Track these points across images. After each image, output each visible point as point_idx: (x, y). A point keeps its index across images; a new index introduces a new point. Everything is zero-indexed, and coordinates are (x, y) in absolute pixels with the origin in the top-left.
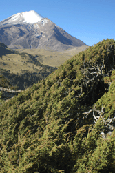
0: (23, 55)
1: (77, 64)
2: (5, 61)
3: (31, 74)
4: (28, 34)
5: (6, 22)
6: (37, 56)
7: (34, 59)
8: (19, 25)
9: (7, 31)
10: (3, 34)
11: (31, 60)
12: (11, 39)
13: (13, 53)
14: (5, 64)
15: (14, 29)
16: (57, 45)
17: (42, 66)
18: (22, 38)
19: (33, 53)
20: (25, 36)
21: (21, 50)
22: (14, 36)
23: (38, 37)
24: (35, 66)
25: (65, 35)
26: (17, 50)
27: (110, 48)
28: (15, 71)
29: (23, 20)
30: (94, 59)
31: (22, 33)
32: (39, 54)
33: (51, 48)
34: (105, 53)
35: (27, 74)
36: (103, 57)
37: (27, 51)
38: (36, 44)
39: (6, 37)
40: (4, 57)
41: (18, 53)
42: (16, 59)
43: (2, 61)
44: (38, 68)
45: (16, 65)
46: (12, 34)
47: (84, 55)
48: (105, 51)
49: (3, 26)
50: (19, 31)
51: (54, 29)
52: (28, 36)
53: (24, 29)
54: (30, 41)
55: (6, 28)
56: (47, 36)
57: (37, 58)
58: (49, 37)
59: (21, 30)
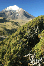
0: (12, 22)
1: (26, 28)
2: (5, 25)
3: (15, 29)
4: (14, 14)
5: (5, 10)
6: (17, 22)
7: (16, 24)
8: (10, 11)
9: (6, 13)
10: (4, 14)
11: (15, 24)
12: (7, 16)
13: (8, 21)
14: (5, 26)
15: (8, 12)
16: (25, 18)
17: (19, 26)
18: (12, 16)
19: (16, 21)
20: (13, 15)
21: (11, 20)
22: (9, 15)
23: (18, 15)
24: (17, 26)
25: (28, 14)
26: (10, 20)
27: (41, 20)
28: (9, 28)
29: (12, 9)
30: (33, 25)
31: (11, 14)
32: (18, 21)
33: (23, 19)
34: (39, 22)
35: (14, 29)
36: (38, 24)
37: (13, 20)
38: (17, 18)
39: (6, 15)
40: (5, 23)
41: (10, 21)
42: (9, 23)
43: (4, 24)
44: (18, 27)
45: (9, 26)
46: (8, 14)
47: (29, 23)
48: (39, 21)
49: (5, 11)
50: (10, 13)
51: (24, 12)
52: (14, 15)
53: (12, 12)
54: (14, 17)
55: (6, 12)
56: (21, 15)
57: (17, 23)
58: (22, 15)
59: (11, 13)
